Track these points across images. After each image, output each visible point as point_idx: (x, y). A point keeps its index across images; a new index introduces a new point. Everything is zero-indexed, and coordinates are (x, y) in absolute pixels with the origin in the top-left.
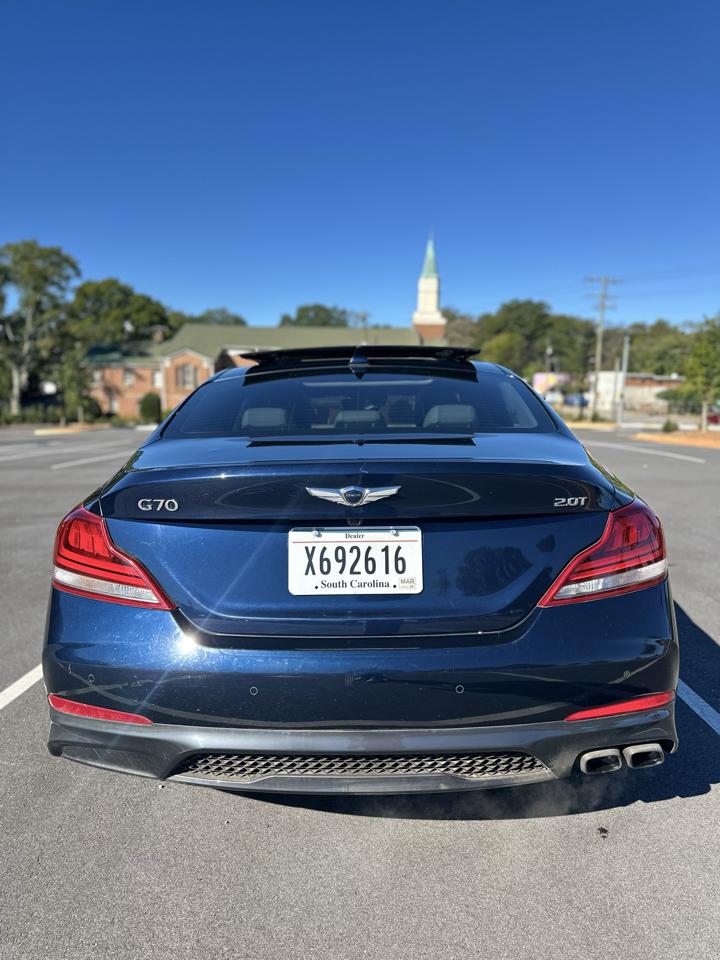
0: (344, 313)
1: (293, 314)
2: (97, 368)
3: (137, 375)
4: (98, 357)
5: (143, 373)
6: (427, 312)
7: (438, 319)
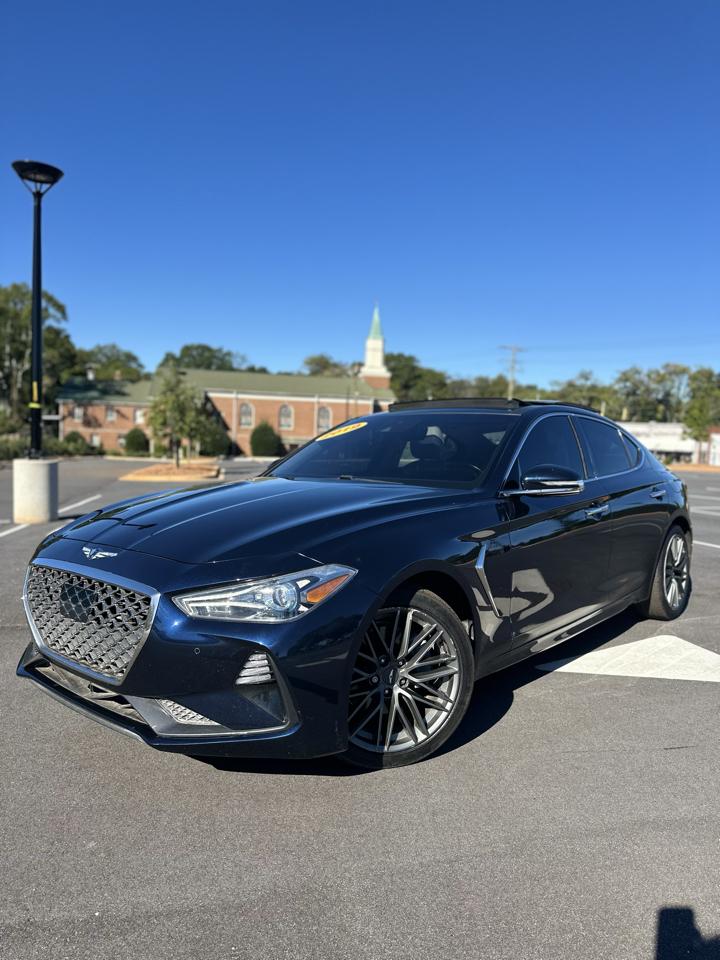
0: (229, 354)
1: (177, 352)
2: (79, 405)
3: (118, 412)
4: (78, 395)
5: (124, 410)
6: (374, 366)
7: (384, 373)
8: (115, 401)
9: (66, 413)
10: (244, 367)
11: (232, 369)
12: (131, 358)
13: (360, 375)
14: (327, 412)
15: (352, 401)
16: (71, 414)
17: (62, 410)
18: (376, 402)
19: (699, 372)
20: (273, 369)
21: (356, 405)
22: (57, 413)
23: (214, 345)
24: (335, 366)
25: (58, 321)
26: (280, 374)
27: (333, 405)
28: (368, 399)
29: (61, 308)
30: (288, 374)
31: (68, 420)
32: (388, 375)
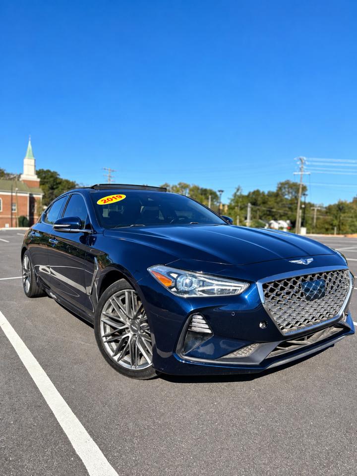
6: (29, 173)
7: (35, 178)
13: (21, 179)
15: (14, 194)
18: (31, 194)
19: (193, 187)
21: (16, 196)
27: (3, 196)
28: (27, 193)
32: (39, 180)
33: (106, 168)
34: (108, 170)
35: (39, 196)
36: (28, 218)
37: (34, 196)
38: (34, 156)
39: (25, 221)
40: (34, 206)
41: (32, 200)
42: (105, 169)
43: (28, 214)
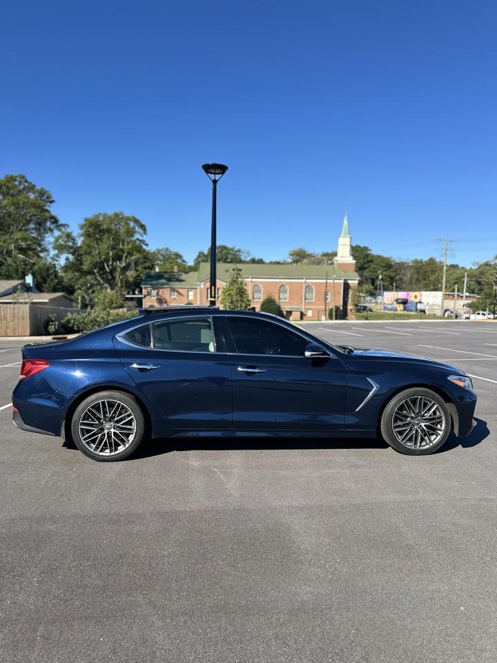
0: (238, 251)
1: (205, 251)
2: (154, 289)
3: (177, 292)
4: (154, 282)
5: (180, 291)
6: (344, 256)
7: (351, 260)
8: (175, 285)
9: (146, 294)
10: (248, 259)
11: (241, 262)
12: (178, 256)
13: (335, 263)
14: (312, 288)
15: (330, 281)
16: (149, 294)
17: (144, 291)
18: (345, 280)
20: (267, 260)
22: (142, 294)
23: (230, 246)
24: (310, 255)
25: (142, 236)
26: (271, 263)
27: (316, 284)
28: (341, 279)
29: (143, 227)
30: (278, 263)
31: (148, 297)
32: (354, 262)
33: (442, 238)
34: (444, 240)
35: (354, 283)
36: (341, 308)
37: (349, 282)
38: (349, 234)
39: (338, 312)
40: (348, 294)
41: (347, 287)
42: (440, 240)
43: (342, 304)
